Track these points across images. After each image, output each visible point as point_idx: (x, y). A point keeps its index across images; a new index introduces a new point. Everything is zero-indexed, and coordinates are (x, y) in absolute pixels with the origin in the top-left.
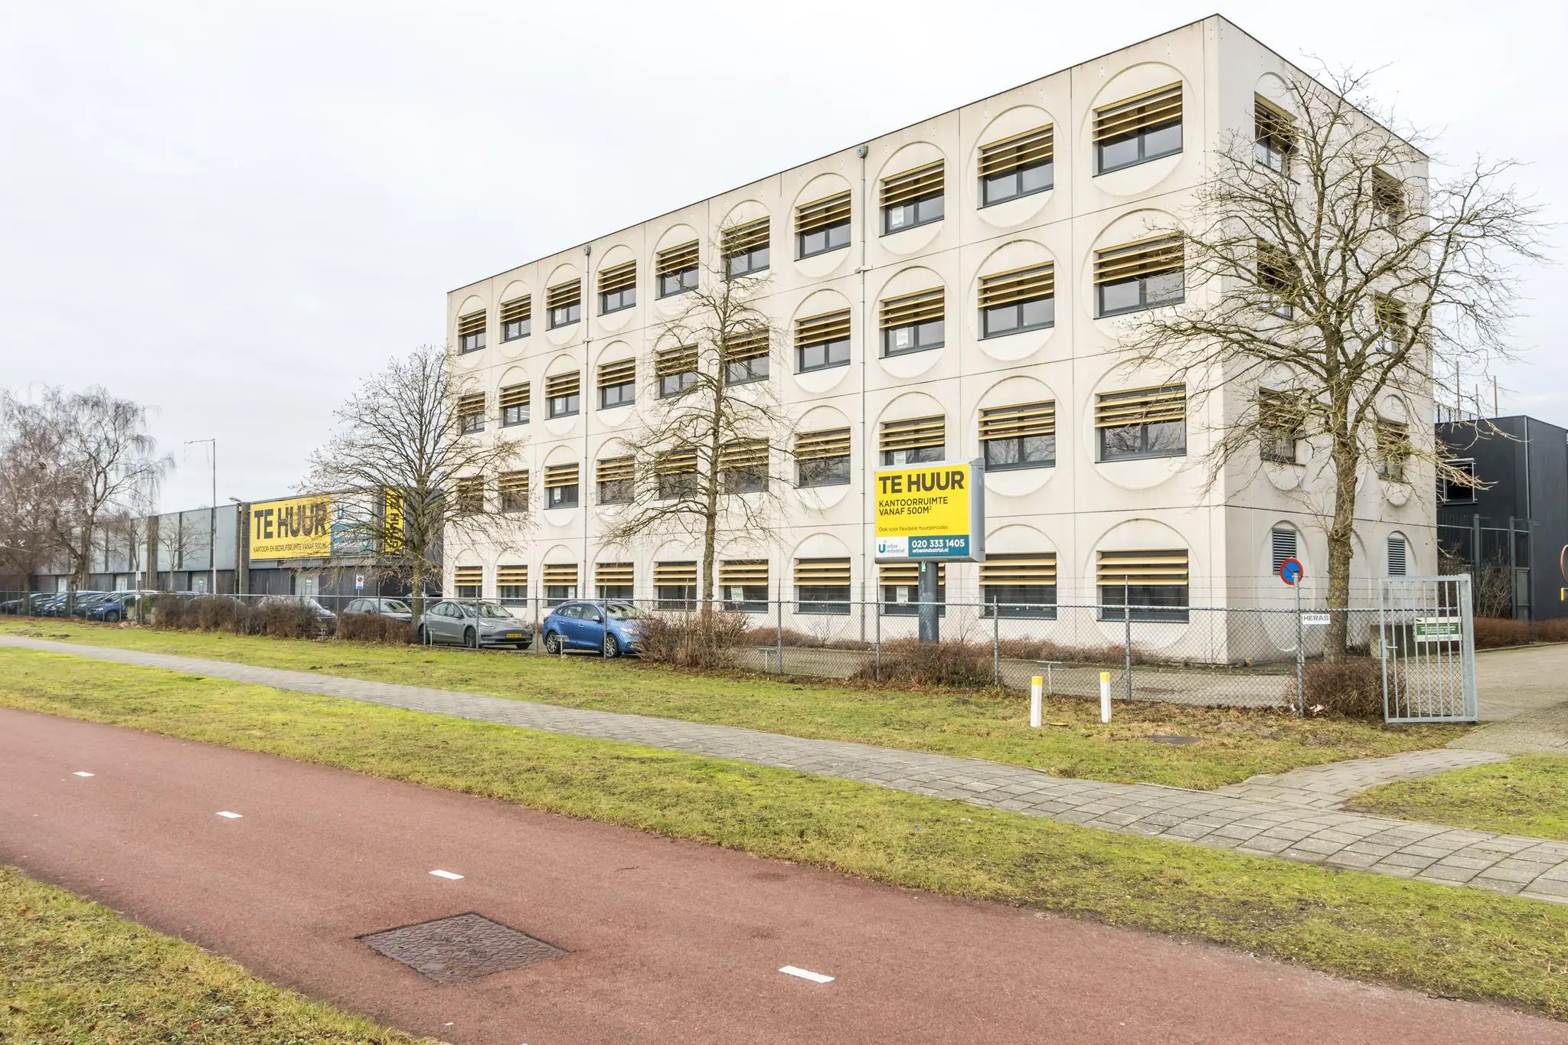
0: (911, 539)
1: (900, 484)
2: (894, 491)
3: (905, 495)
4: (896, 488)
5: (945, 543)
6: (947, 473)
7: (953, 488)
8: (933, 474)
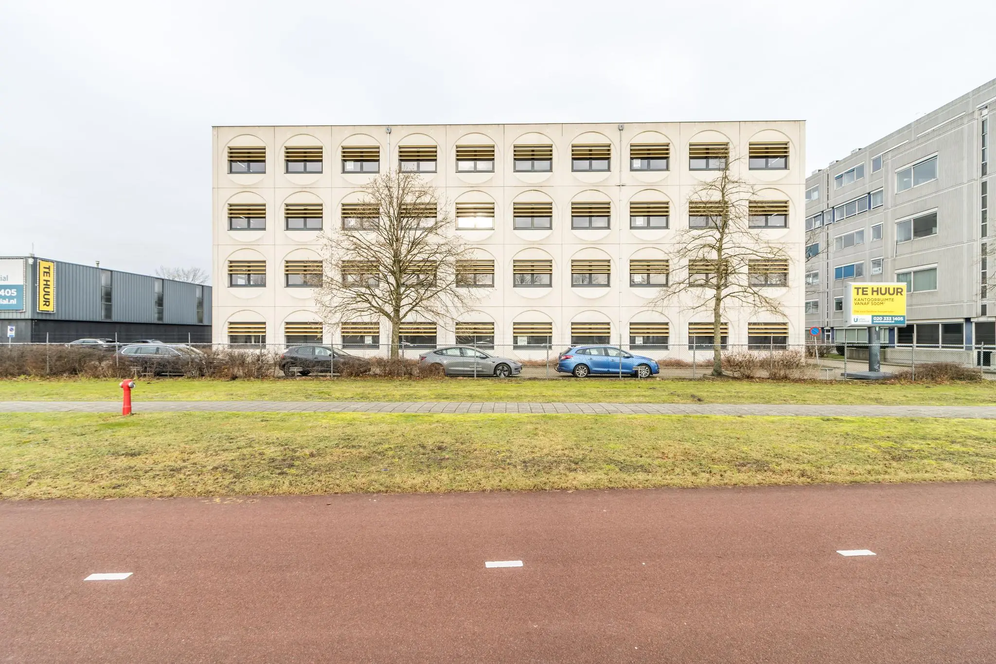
0: (873, 316)
1: (867, 291)
2: (863, 294)
3: (870, 296)
4: (864, 293)
5: (892, 319)
6: (894, 289)
7: (897, 294)
8: (886, 288)
